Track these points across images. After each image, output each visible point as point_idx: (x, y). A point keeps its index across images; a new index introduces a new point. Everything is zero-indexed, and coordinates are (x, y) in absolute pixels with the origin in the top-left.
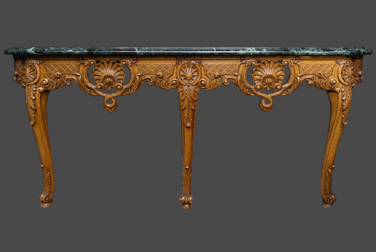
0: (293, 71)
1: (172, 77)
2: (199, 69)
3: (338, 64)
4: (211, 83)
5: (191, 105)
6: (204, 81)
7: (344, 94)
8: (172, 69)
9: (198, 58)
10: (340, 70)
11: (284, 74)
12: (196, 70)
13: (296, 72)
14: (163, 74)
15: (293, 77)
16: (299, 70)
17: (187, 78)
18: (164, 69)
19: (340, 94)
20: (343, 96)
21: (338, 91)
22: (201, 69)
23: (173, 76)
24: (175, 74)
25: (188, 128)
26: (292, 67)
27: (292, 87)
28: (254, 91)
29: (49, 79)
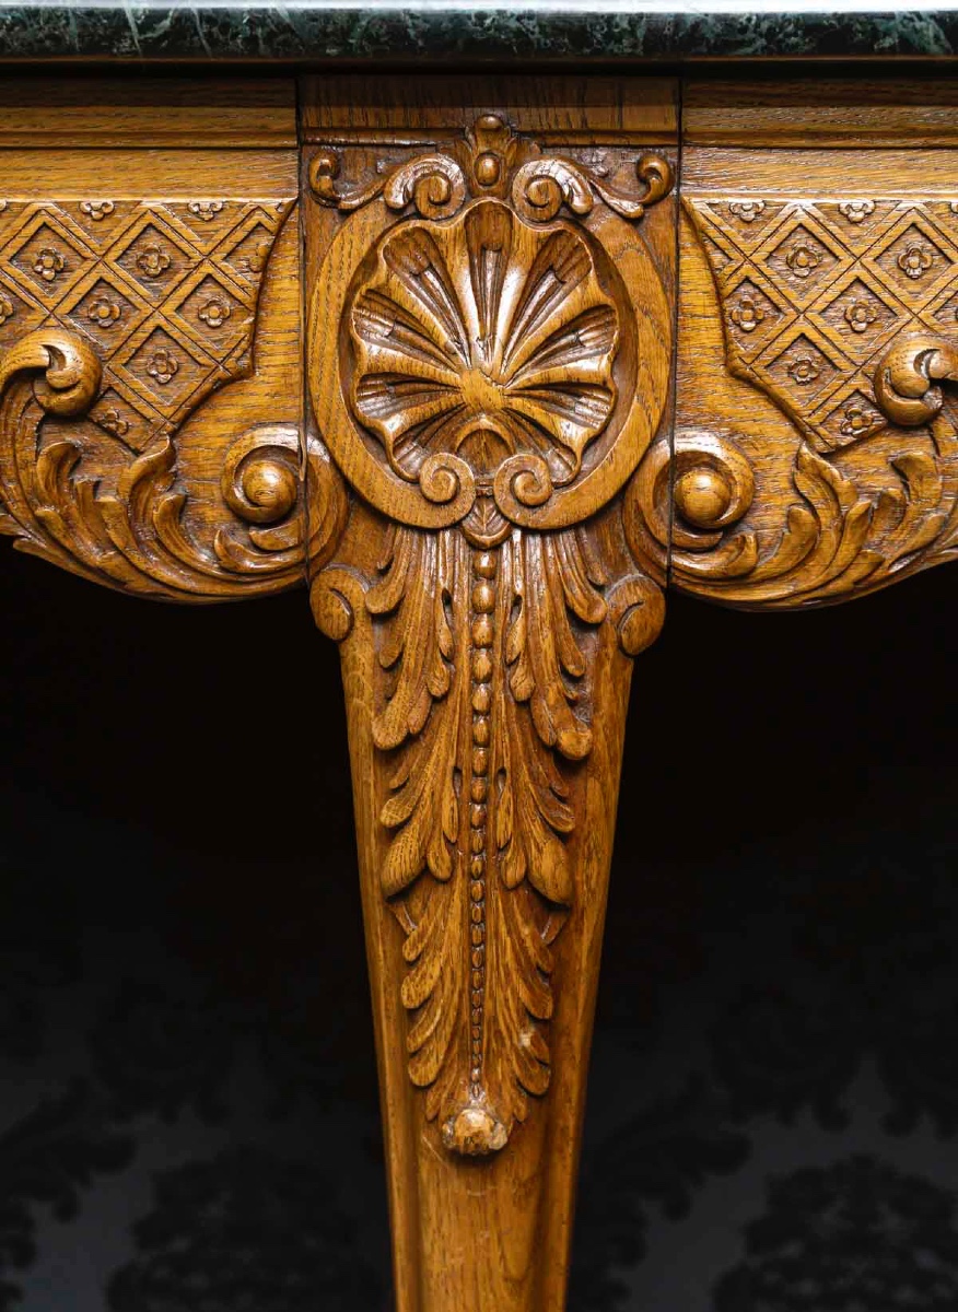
1: (230, 409)
2: (637, 272)
4: (816, 495)
5: (522, 836)
6: (711, 463)
8: (241, 279)
9: (636, 118)
12: (593, 290)
14: (98, 359)
17: (455, 412)
18: (122, 276)
22: (672, 282)
23: (258, 392)
24: (277, 357)
25: (475, 1160)
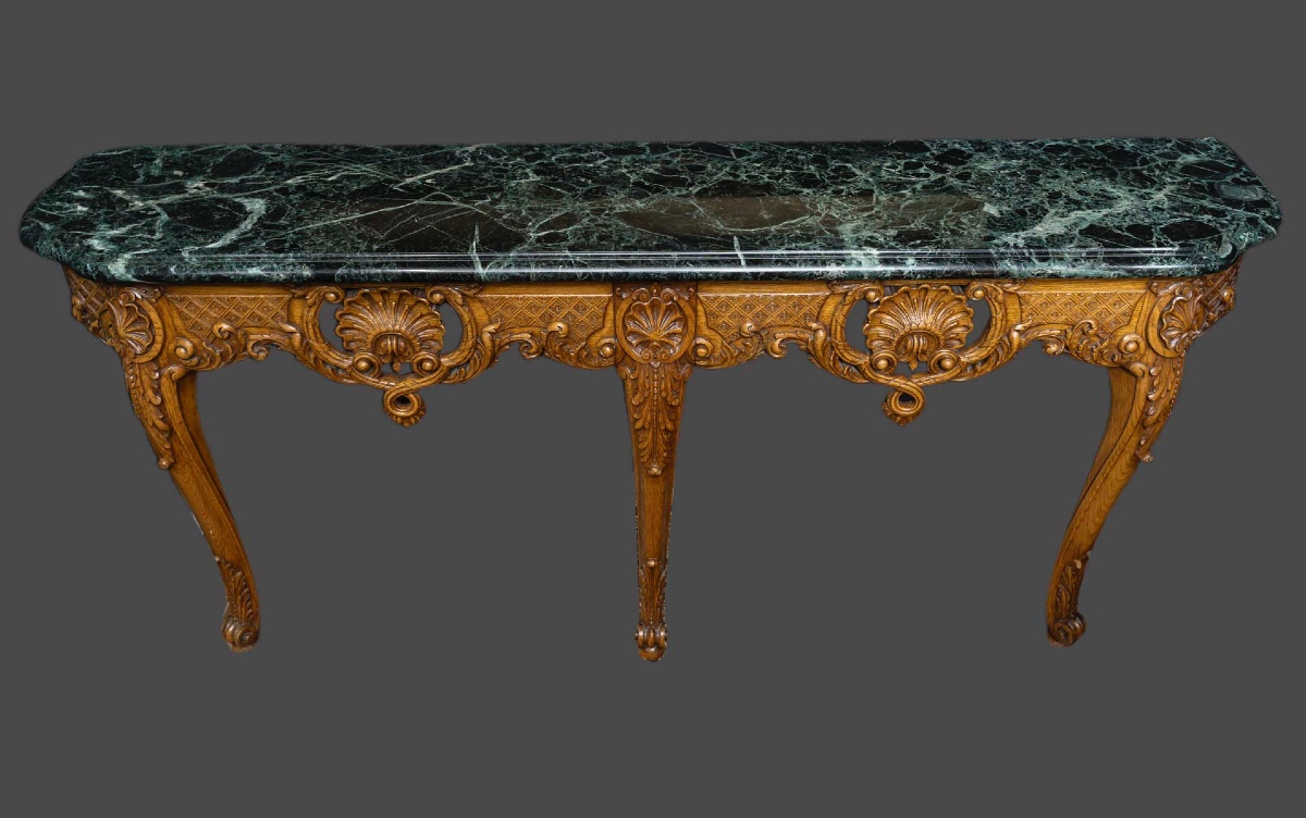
0: (1000, 316)
1: (598, 335)
2: (688, 311)
3: (1152, 296)
4: (726, 350)
5: (664, 421)
6: (704, 346)
7: (1156, 382)
8: (601, 312)
10: (1157, 312)
11: (971, 325)
12: (678, 315)
13: (1010, 317)
14: (569, 326)
15: (997, 333)
16: (1022, 312)
17: (650, 341)
18: (574, 312)
19: (1144, 385)
20: (1152, 388)
21: (1139, 373)
22: (695, 311)
23: (605, 331)
24: (609, 324)
25: (655, 476)
26: (1000, 303)
27: (993, 358)
28: (867, 371)
29: (196, 341)
